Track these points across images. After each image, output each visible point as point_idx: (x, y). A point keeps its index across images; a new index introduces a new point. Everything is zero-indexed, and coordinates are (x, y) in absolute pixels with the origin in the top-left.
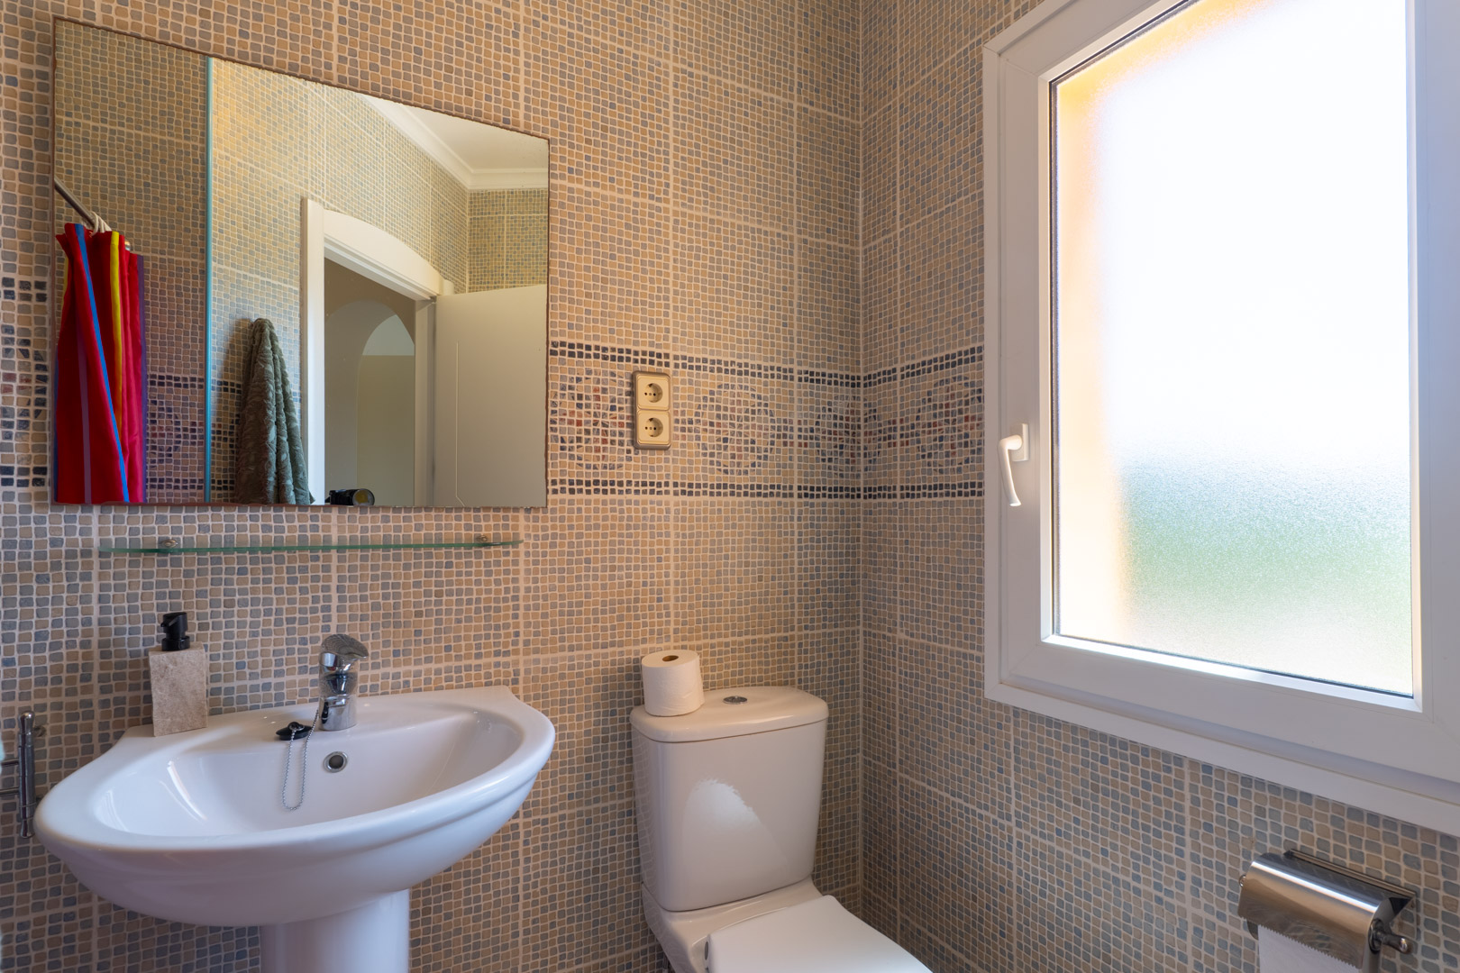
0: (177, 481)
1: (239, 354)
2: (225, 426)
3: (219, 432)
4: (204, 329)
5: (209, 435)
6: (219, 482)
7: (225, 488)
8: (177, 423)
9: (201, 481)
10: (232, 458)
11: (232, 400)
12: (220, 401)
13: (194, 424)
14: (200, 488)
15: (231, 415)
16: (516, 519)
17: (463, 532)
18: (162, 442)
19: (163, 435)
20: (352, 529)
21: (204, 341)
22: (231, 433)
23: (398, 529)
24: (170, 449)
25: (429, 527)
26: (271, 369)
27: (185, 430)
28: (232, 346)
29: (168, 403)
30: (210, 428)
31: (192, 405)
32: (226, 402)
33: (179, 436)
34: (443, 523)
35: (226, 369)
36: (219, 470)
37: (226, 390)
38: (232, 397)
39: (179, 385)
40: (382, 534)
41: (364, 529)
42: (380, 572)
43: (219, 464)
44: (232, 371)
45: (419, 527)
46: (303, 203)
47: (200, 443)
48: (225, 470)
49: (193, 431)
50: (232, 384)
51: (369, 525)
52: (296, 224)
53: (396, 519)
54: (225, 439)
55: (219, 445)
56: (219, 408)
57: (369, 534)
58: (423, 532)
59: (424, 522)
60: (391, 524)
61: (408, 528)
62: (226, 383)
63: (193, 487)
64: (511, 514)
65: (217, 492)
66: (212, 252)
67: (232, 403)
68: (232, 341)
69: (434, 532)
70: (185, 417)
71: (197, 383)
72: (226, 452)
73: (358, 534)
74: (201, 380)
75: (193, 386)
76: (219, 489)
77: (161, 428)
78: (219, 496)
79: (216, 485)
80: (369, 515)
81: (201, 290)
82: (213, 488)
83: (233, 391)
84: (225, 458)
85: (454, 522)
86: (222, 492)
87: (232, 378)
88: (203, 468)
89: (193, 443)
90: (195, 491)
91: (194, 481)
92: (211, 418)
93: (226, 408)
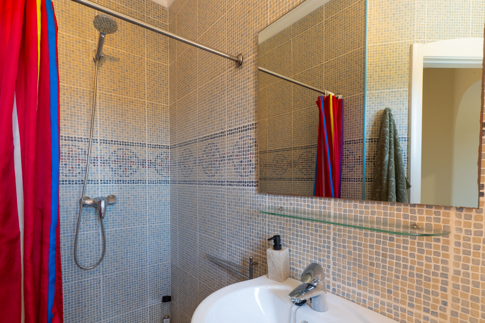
0: (354, 179)
1: (378, 126)
2: (371, 156)
3: (369, 159)
4: (363, 119)
5: (365, 161)
6: (369, 179)
7: (371, 181)
8: (355, 157)
9: (362, 178)
10: (374, 169)
11: (374, 145)
12: (369, 147)
13: (360, 157)
14: (361, 181)
15: (374, 151)
16: (448, 215)
17: (402, 219)
18: (350, 165)
19: (350, 162)
20: (340, 210)
21: (363, 124)
22: (374, 159)
23: (361, 212)
24: (352, 167)
25: (379, 214)
26: (388, 129)
27: (357, 159)
28: (375, 123)
29: (352, 150)
30: (365, 158)
31: (359, 150)
32: (372, 146)
33: (355, 162)
34: (389, 212)
35: (372, 133)
36: (369, 174)
37: (372, 142)
38: (375, 144)
39: (355, 143)
40: (353, 214)
41: (345, 211)
42: (352, 235)
43: (369, 171)
44: (375, 133)
45: (373, 213)
46: (411, 47)
47: (362, 164)
48: (371, 174)
49: (359, 159)
50: (375, 139)
51: (347, 209)
52: (407, 58)
53: (361, 207)
54: (372, 162)
55: (369, 164)
56: (369, 149)
57: (347, 214)
58: (376, 216)
59: (376, 210)
60: (358, 209)
61: (367, 213)
62: (372, 139)
63: (359, 181)
64: (442, 211)
65: (368, 183)
66: (367, 87)
67: (374, 147)
68: (375, 121)
69: (382, 217)
70: (357, 155)
71: (361, 141)
72: (372, 167)
73: (342, 213)
74: (362, 139)
75: (360, 142)
76: (369, 181)
77: (350, 160)
78: (369, 184)
79: (367, 180)
80: (347, 204)
81: (363, 104)
82: (366, 181)
83: (375, 141)
84: (371, 169)
85: (396, 212)
86: (370, 183)
87: (375, 136)
88: (362, 174)
89: (359, 164)
90: (360, 182)
91: (359, 179)
92: (366, 154)
93: (372, 149)
